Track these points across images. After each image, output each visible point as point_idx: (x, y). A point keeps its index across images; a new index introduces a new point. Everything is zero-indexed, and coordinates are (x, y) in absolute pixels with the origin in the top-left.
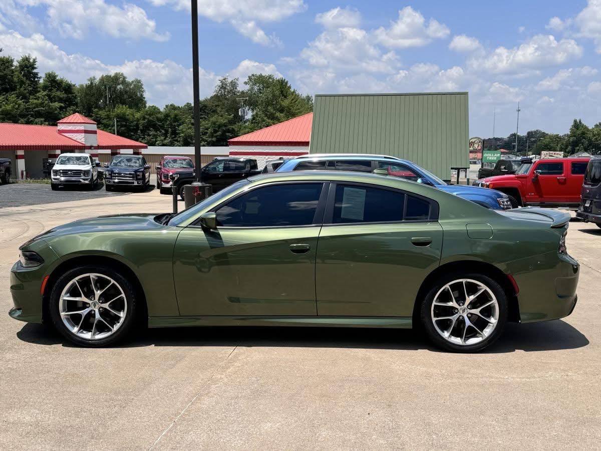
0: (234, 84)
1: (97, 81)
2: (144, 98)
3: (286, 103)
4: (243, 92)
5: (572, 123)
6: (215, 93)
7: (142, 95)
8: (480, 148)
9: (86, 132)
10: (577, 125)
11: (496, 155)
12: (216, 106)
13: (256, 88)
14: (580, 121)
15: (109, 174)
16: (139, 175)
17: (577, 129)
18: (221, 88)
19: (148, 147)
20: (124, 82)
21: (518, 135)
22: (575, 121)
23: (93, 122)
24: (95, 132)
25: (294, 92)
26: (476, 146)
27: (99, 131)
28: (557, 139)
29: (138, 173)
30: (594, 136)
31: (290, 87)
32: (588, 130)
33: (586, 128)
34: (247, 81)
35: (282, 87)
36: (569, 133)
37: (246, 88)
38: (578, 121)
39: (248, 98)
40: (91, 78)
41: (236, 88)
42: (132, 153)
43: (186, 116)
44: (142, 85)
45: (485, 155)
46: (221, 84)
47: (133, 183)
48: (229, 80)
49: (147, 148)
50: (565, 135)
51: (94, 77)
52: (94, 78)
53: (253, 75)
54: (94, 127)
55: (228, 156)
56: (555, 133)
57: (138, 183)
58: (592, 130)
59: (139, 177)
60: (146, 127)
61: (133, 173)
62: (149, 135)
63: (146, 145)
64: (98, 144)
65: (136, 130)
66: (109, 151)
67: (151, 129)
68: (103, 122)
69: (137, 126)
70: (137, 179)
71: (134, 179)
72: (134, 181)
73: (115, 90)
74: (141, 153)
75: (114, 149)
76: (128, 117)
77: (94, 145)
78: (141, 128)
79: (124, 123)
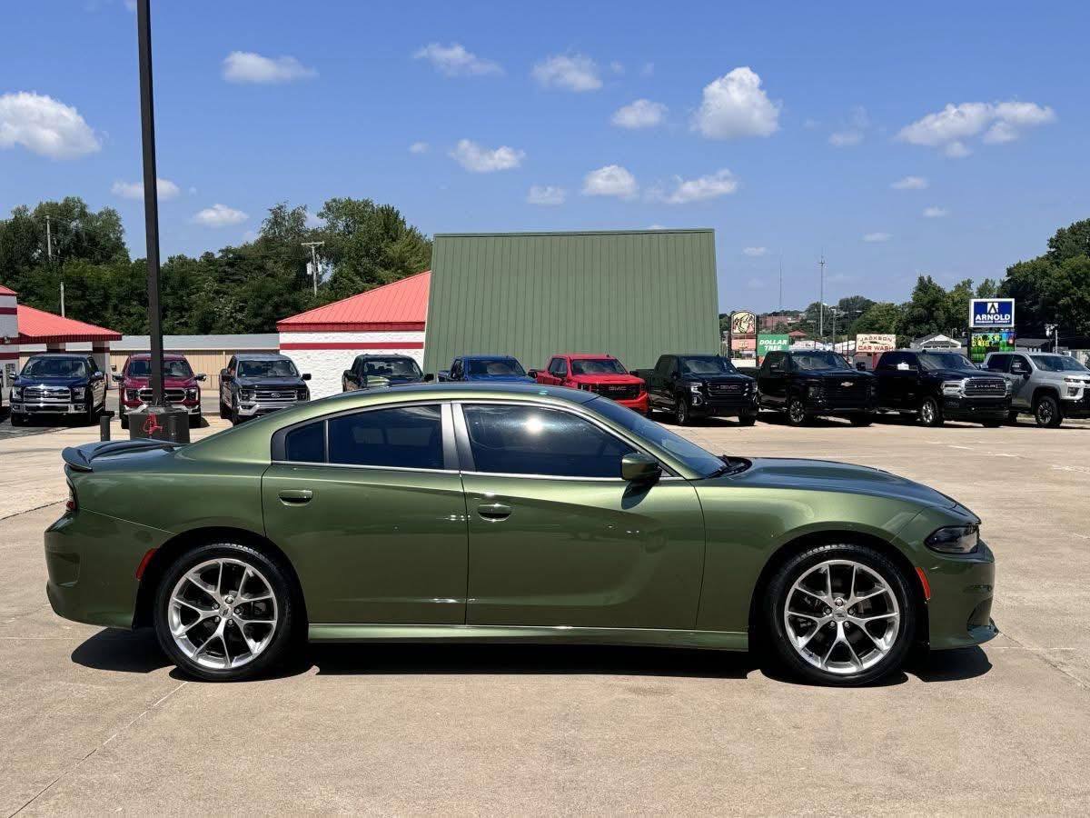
0: (298, 218)
1: (31, 212)
2: (123, 244)
3: (395, 250)
4: (315, 233)
5: (915, 283)
6: (262, 234)
7: (119, 239)
8: (751, 330)
10: (924, 286)
11: (780, 342)
12: (264, 257)
13: (341, 225)
14: (930, 279)
15: (17, 393)
16: (78, 393)
17: (925, 293)
18: (273, 224)
19: (124, 337)
20: (83, 214)
21: (824, 306)
22: (921, 279)
23: (9, 291)
24: (14, 311)
25: (411, 230)
26: (744, 326)
27: (20, 308)
28: (890, 310)
29: (77, 390)
30: (955, 304)
31: (403, 222)
32: (944, 295)
33: (940, 290)
34: (323, 211)
35: (389, 222)
36: (911, 300)
37: (322, 224)
38: (926, 279)
39: (323, 242)
40: (18, 209)
41: (302, 225)
42: (92, 349)
43: (204, 277)
44: (118, 219)
45: (762, 342)
46: (272, 216)
47: (67, 408)
48: (289, 210)
49: (121, 339)
50: (905, 304)
51: (25, 207)
52: (25, 210)
53: (334, 201)
54: (10, 301)
55: (277, 352)
56: (888, 302)
57: (76, 408)
58: (950, 296)
59: (78, 397)
60: (124, 299)
61: (67, 389)
62: (130, 315)
63: (119, 334)
64: (19, 334)
65: (104, 305)
66: (43, 347)
67: (135, 303)
68: (38, 290)
69: (107, 297)
70: (74, 401)
71: (69, 400)
72: (69, 405)
73: (66, 231)
74: (109, 348)
75: (54, 342)
76: (89, 282)
77: (11, 336)
78: (114, 301)
79: (79, 293)
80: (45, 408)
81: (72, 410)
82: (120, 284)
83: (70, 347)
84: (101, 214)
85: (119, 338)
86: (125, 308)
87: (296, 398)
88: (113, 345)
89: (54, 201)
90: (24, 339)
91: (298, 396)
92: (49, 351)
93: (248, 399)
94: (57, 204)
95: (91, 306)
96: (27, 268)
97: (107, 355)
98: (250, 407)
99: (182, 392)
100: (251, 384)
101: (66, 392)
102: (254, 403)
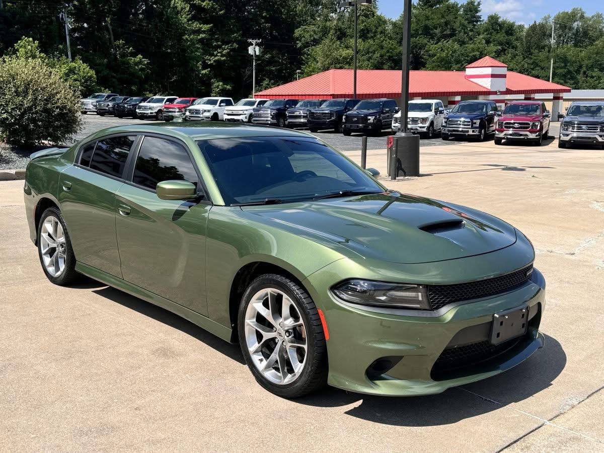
9: (493, 76)
15: (445, 122)
16: (475, 123)
19: (572, 90)
23: (503, 65)
24: (504, 76)
27: (509, 74)
29: (475, 121)
42: (552, 98)
47: (468, 131)
49: (570, 92)
51: (549, 15)
54: (503, 71)
57: (473, 131)
59: (474, 125)
60: (591, 68)
61: (469, 120)
62: (592, 77)
63: (569, 88)
64: (507, 88)
65: (578, 72)
66: (522, 96)
67: (596, 70)
68: (540, 64)
69: (581, 67)
70: (472, 127)
71: (470, 127)
72: (469, 129)
73: (571, 29)
74: (562, 97)
75: (528, 93)
76: (569, 58)
77: (501, 90)
78: (584, 69)
79: (563, 65)
80: (462, 131)
81: (471, 133)
82: (589, 58)
83: (537, 96)
84: (593, 17)
85: (569, 91)
86: (589, 73)
87: (599, 130)
88: (565, 95)
89: (566, 11)
90: (508, 92)
91: (601, 130)
92: (526, 99)
93: (567, 130)
94: (567, 13)
95: (569, 72)
96: (537, 51)
97: (561, 101)
98: (568, 135)
99: (529, 124)
100: (570, 120)
101: (469, 122)
102: (570, 132)
